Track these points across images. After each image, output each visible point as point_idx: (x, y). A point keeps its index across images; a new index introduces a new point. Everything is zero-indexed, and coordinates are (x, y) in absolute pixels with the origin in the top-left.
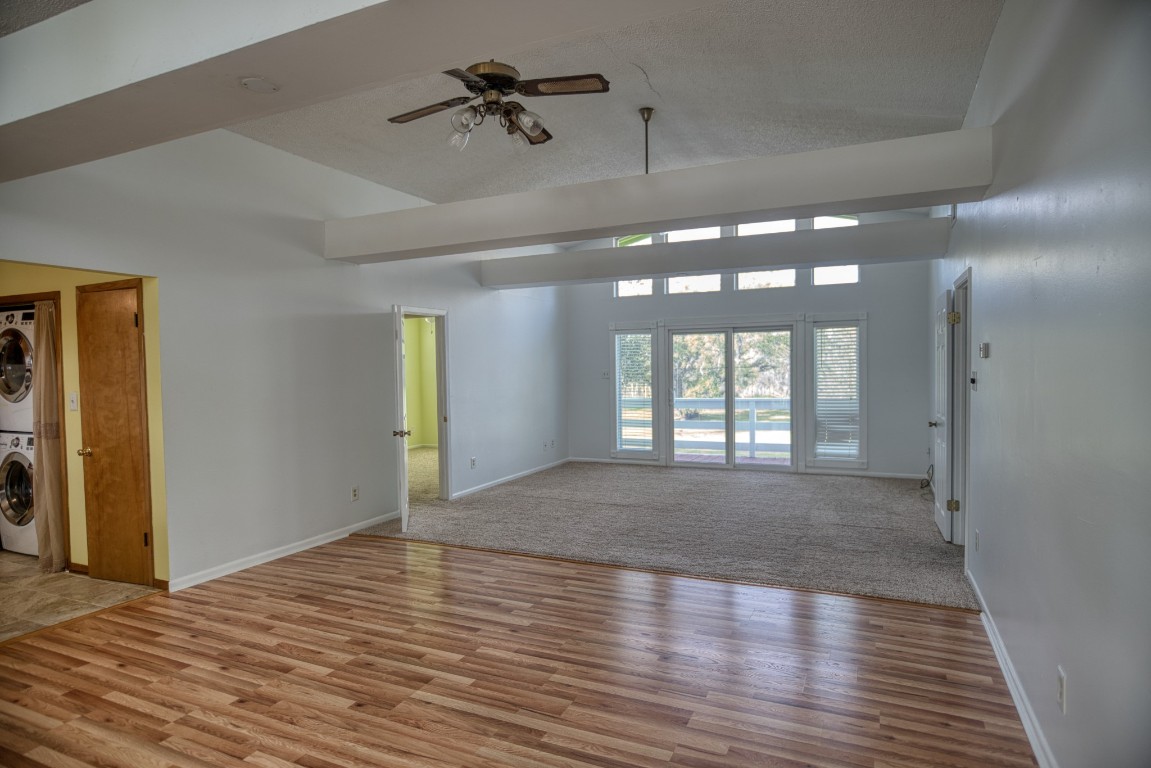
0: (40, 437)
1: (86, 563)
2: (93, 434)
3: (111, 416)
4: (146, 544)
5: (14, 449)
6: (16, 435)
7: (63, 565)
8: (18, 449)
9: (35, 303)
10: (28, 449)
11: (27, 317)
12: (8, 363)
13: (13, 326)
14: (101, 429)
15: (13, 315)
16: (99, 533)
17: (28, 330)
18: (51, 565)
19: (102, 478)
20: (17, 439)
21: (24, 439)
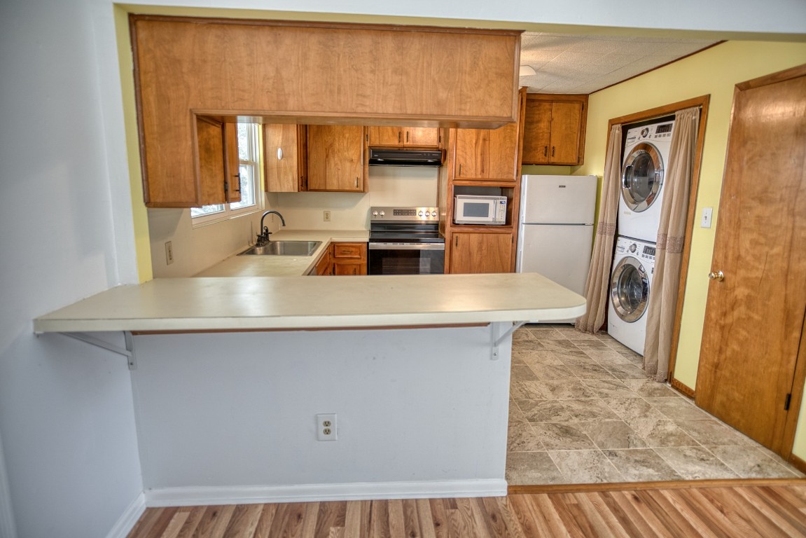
0: (663, 248)
1: (693, 388)
2: (730, 258)
3: (762, 240)
4: (787, 407)
5: (630, 254)
6: (633, 242)
7: (666, 378)
8: (634, 255)
9: (676, 113)
10: (643, 256)
11: (662, 129)
12: (635, 175)
13: (646, 140)
14: (743, 253)
15: (647, 129)
16: (717, 366)
17: (663, 144)
18: (655, 373)
19: (733, 309)
20: (635, 245)
21: (641, 247)
